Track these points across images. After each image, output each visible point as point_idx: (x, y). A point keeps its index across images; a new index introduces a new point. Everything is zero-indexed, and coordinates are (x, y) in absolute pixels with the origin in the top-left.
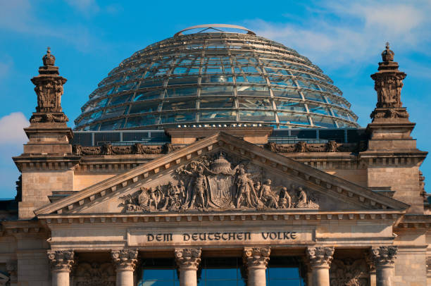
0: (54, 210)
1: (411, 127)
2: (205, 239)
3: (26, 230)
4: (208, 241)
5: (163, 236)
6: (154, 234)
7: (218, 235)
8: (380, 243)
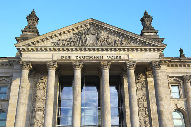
0: (23, 45)
2: (84, 58)
4: (86, 59)
5: (67, 57)
6: (64, 56)
7: (89, 57)
8: (155, 60)
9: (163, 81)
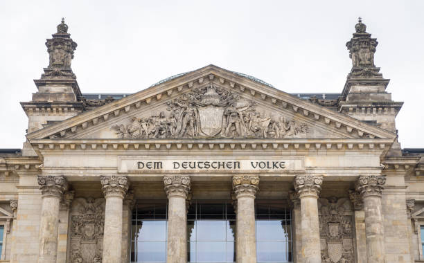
0: (46, 136)
1: (385, 83)
2: (195, 167)
3: (27, 167)
4: (197, 169)
5: (153, 164)
6: (145, 162)
7: (207, 164)
8: (368, 173)
9: (395, 218)
